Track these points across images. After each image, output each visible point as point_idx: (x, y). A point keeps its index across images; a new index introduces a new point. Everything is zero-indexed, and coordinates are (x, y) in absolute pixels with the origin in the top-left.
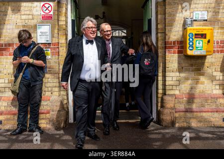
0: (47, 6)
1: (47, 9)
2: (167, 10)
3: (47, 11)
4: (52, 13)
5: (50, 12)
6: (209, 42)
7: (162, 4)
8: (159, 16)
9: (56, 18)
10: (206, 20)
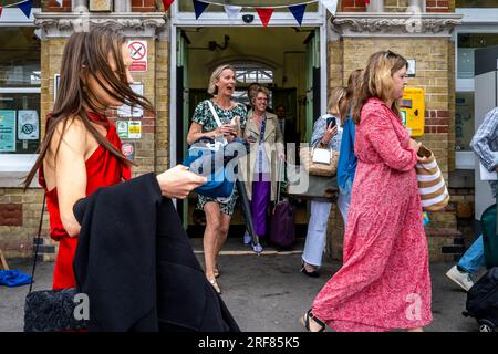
0: (137, 46)
1: (137, 52)
2: (345, 57)
3: (137, 56)
4: (145, 59)
5: (142, 56)
6: (416, 113)
7: (338, 46)
8: (333, 67)
9: (153, 68)
10: (413, 76)
